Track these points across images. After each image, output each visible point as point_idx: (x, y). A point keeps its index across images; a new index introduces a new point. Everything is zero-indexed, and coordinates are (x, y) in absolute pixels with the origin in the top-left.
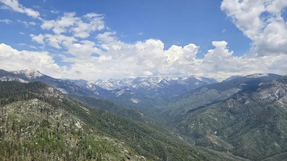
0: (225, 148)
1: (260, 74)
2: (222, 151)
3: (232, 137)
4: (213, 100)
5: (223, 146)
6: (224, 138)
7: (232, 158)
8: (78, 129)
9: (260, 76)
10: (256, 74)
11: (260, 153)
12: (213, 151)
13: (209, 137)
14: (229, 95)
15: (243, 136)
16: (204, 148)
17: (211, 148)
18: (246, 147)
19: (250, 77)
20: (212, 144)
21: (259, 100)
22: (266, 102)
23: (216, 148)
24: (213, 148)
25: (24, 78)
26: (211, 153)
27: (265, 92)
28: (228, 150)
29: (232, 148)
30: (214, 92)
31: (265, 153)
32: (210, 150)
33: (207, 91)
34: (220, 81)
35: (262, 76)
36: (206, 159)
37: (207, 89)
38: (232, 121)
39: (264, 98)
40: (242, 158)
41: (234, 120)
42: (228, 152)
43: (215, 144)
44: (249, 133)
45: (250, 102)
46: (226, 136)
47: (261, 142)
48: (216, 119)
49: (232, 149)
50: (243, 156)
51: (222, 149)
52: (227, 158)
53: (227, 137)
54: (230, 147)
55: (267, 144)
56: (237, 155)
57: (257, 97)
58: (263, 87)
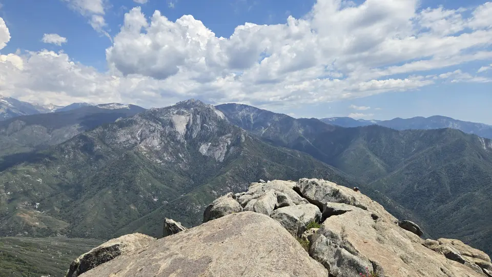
0: (54, 229)
1: (119, 104)
2: (47, 235)
3: (67, 209)
4: (34, 145)
5: (50, 226)
6: (52, 213)
7: (65, 243)
9: (118, 107)
10: (113, 103)
11: (110, 225)
12: (29, 239)
13: (22, 216)
14: (66, 136)
15: (86, 203)
16: (10, 237)
17: (25, 236)
18: (89, 220)
19: (104, 107)
20: (28, 228)
21: (113, 144)
22: (124, 147)
23: (36, 233)
24: (31, 234)
26: (26, 245)
27: (124, 131)
28: (58, 231)
29: (66, 226)
30: (38, 132)
31: (117, 223)
32: (22, 240)
33: (23, 127)
34: (52, 110)
35: (121, 107)
36: (14, 257)
37: (23, 123)
38: (70, 181)
39: (121, 141)
40: (81, 239)
41: (73, 179)
42: (59, 235)
43: (34, 226)
44: (97, 196)
45: (101, 147)
46: (58, 207)
47: (113, 207)
48: (40, 180)
49: (65, 228)
50: (83, 236)
51: (48, 232)
52: (56, 246)
53: (59, 210)
54: (63, 225)
55: (120, 209)
56: (74, 236)
57: (113, 140)
58: (121, 125)
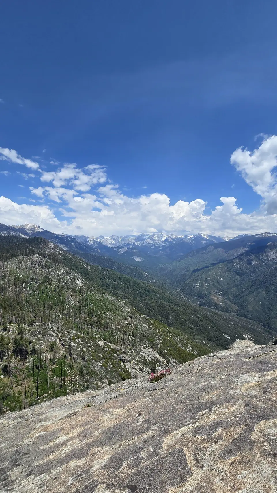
0: (230, 309)
1: (269, 233)
2: (226, 311)
3: (237, 298)
4: (219, 260)
5: (227, 306)
6: (228, 299)
7: (236, 319)
8: (79, 286)
9: (269, 235)
10: (265, 233)
11: (264, 314)
12: (217, 311)
13: (213, 298)
14: (235, 254)
15: (248, 297)
16: (208, 308)
17: (215, 309)
18: (250, 308)
19: (259, 236)
20: (216, 304)
21: (266, 260)
22: (273, 262)
23: (220, 309)
24: (217, 309)
25: (24, 233)
26: (215, 314)
27: (273, 251)
28: (232, 310)
29: (236, 309)
30: (220, 251)
31: (269, 314)
32: (214, 311)
33: (213, 249)
34: (228, 240)
35: (271, 235)
36: (209, 319)
37: (213, 248)
38: (238, 282)
39: (271, 258)
40: (246, 319)
41: (240, 281)
42: (232, 313)
43: (219, 305)
44: (255, 293)
45: (257, 262)
46: (232, 296)
47: (266, 303)
48: (221, 279)
49: (236, 310)
50: (247, 317)
51: (226, 310)
52: (231, 319)
53: (232, 298)
54: (234, 307)
55: (272, 305)
56: (241, 316)
57: (265, 257)
58: (272, 247)
